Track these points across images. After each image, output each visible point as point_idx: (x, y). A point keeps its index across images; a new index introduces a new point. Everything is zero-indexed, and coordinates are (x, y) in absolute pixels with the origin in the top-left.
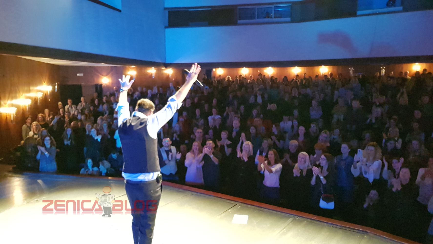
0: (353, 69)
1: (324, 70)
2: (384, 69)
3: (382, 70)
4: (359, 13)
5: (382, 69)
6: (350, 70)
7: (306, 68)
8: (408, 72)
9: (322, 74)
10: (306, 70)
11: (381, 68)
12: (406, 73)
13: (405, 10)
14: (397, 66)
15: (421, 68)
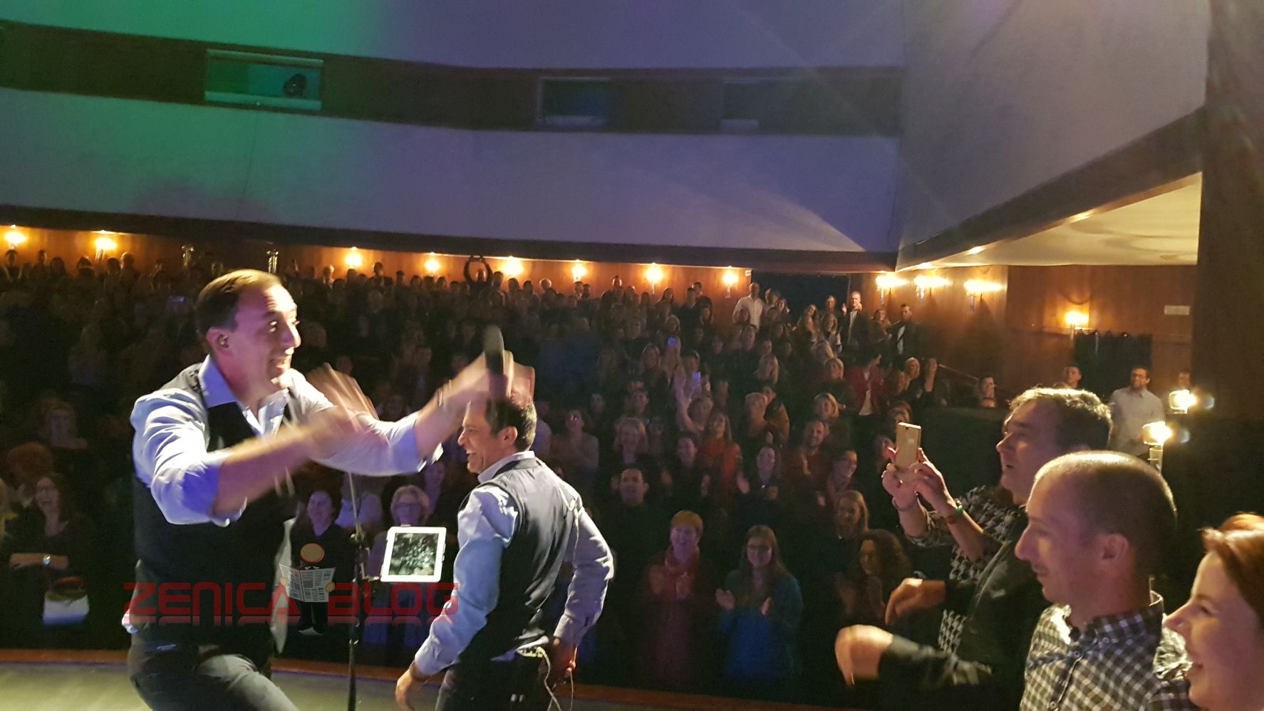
0: (192, 250)
1: (105, 243)
2: (276, 256)
3: (270, 259)
4: (209, 95)
5: (270, 256)
6: (184, 252)
7: (46, 232)
8: (332, 269)
9: (98, 256)
10: (46, 240)
11: (269, 253)
12: (327, 271)
13: (327, 111)
14: (308, 249)
15: (363, 263)
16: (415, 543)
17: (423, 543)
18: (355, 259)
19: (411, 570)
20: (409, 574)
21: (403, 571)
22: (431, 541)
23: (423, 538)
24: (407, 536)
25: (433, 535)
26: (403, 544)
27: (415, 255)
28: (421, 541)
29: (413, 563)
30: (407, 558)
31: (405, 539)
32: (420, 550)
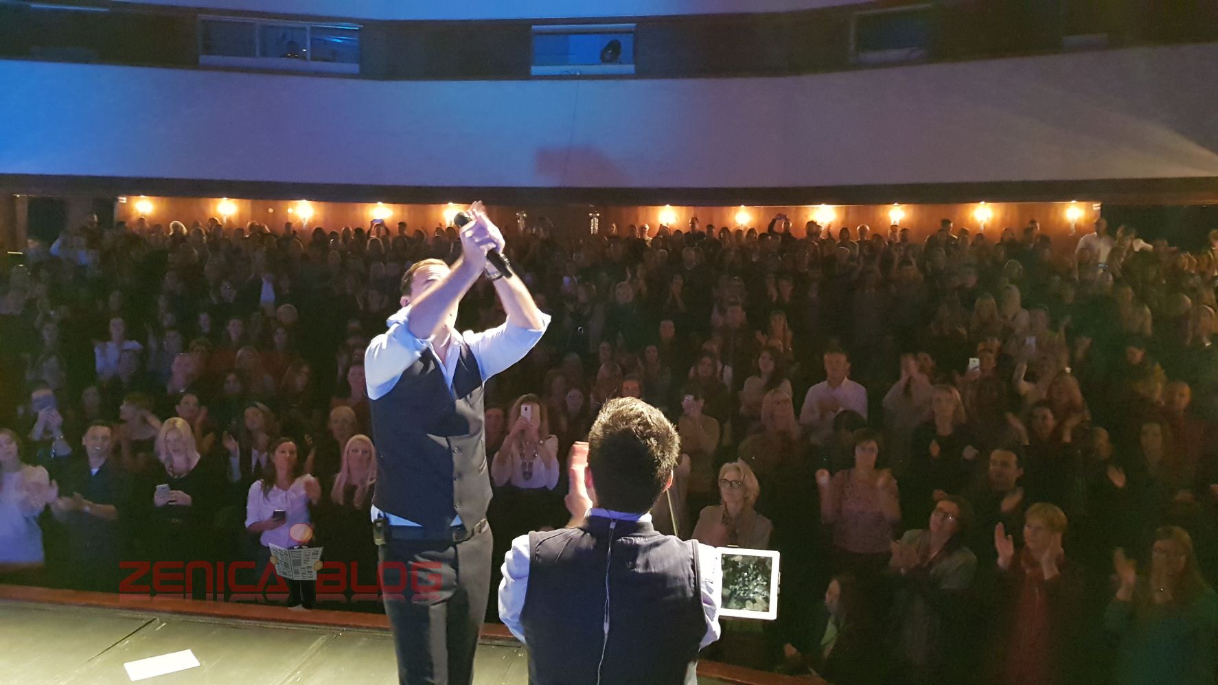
0: (525, 215)
2: (598, 217)
3: (592, 220)
4: (535, 70)
5: (592, 218)
6: (519, 218)
7: (406, 206)
8: (647, 227)
10: (406, 214)
11: (591, 214)
12: (643, 229)
13: (641, 74)
14: (624, 211)
16: (746, 568)
17: (754, 569)
18: (669, 216)
19: (742, 603)
20: (740, 609)
21: (733, 603)
22: (763, 566)
23: (754, 562)
24: (736, 559)
25: (766, 559)
26: (731, 569)
27: (726, 209)
28: (751, 566)
29: (744, 593)
30: (737, 587)
31: (734, 561)
32: (751, 578)
